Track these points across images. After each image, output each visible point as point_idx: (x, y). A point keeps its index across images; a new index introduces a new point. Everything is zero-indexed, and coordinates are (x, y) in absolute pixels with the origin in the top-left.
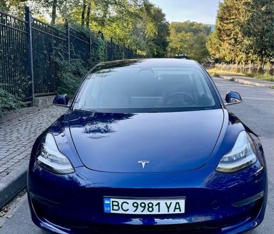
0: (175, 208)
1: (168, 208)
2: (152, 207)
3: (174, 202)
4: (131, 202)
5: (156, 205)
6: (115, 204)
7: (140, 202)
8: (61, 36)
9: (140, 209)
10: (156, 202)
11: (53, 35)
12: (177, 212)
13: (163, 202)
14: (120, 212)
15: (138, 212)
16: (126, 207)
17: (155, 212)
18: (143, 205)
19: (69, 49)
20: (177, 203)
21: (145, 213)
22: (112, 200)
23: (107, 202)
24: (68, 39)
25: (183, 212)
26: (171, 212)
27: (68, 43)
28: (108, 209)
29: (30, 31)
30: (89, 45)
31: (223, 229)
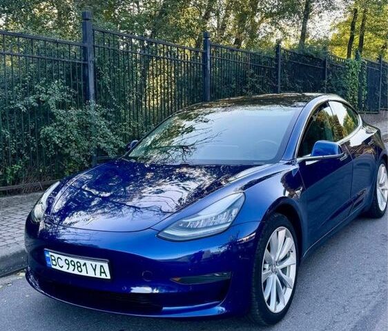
0: (101, 272)
1: (95, 270)
2: (80, 267)
3: (98, 264)
4: (63, 258)
5: (83, 266)
6: (53, 258)
7: (70, 259)
8: (265, 63)
9: (71, 268)
10: (82, 262)
11: (249, 63)
12: (103, 276)
13: (88, 263)
14: (57, 267)
15: (70, 271)
16: (61, 263)
17: (84, 273)
18: (73, 263)
19: (279, 79)
20: (101, 266)
21: (76, 272)
22: (50, 253)
23: (47, 255)
24: (277, 66)
25: (109, 277)
26: (98, 275)
27: (278, 72)
28: (49, 263)
29: (209, 62)
30: (324, 70)
31: (164, 308)
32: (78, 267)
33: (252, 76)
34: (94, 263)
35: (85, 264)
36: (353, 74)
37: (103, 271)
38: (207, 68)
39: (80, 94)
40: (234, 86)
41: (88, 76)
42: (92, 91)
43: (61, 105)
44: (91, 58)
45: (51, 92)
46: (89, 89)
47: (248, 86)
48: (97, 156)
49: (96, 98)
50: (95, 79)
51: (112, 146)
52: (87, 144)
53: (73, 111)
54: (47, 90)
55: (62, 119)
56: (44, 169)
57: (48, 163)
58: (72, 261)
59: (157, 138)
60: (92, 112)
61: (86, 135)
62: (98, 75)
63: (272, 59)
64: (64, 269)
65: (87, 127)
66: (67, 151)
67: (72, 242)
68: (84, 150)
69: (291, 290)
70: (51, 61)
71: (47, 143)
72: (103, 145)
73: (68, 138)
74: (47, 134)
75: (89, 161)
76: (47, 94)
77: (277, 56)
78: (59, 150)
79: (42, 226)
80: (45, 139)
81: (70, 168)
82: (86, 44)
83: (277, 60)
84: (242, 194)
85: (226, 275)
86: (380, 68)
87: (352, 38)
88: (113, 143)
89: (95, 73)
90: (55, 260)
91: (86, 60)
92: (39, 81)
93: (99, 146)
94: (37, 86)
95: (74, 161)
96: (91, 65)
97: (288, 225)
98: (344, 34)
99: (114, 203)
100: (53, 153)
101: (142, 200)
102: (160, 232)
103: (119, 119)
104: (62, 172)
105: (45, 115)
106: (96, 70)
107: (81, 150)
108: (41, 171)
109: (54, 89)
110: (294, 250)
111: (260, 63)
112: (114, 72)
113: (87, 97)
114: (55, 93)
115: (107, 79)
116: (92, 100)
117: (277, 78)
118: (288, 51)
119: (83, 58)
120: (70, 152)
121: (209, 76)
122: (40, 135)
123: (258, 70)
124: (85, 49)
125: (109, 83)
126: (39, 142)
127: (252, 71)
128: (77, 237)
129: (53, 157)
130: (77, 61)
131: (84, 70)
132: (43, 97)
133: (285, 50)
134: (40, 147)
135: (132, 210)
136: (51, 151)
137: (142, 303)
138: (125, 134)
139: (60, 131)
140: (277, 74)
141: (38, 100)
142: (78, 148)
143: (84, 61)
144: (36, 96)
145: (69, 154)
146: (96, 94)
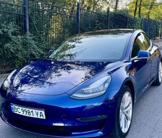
1: (37, 114)
3: (39, 111)
4: (21, 108)
5: (31, 112)
6: (15, 108)
7: (24, 109)
8: (103, 18)
9: (25, 113)
10: (31, 110)
11: (96, 17)
12: (42, 117)
13: (34, 111)
14: (17, 113)
15: (24, 114)
16: (19, 110)
17: (31, 116)
18: (26, 111)
19: (109, 25)
20: (41, 113)
21: (27, 115)
22: (14, 106)
23: (12, 107)
24: (108, 19)
25: (45, 118)
26: (39, 117)
27: (108, 22)
28: (13, 110)
29: (79, 16)
30: (127, 21)
31: (73, 133)
32: (28, 113)
33: (98, 23)
34: (37, 111)
35: (32, 111)
36: (138, 24)
37: (41, 115)
38: (79, 19)
39: (22, 29)
40: (90, 27)
41: (26, 21)
42: (28, 28)
43: (14, 34)
44: (27, 12)
45: (9, 28)
46: (26, 27)
47: (96, 28)
48: (31, 58)
49: (30, 31)
50: (29, 22)
51: (38, 53)
52: (26, 52)
53: (19, 37)
54: (7, 27)
55: (14, 40)
56: (6, 64)
57: (8, 61)
58: (25, 110)
59: (59, 51)
60: (28, 37)
61: (25, 48)
62: (30, 21)
63: (106, 16)
64: (21, 114)
65: (26, 44)
66: (17, 55)
67: (23, 100)
68: (25, 55)
69: (130, 121)
70: (9, 14)
71: (7, 51)
72: (34, 53)
73: (17, 49)
74: (7, 47)
75: (27, 60)
76: (7, 28)
77: (108, 15)
78: (13, 55)
79: (8, 91)
80: (6, 50)
81: (18, 63)
82: (25, 6)
83: (108, 17)
84: (110, 76)
85: (104, 116)
86: (148, 22)
87: (136, 9)
88: (38, 52)
89: (29, 19)
90: (16, 109)
91: (25, 13)
92: (3, 23)
93: (32, 53)
94: (3, 25)
95: (20, 60)
96: (27, 16)
97: (130, 91)
98: (133, 7)
99: (40, 81)
100: (11, 56)
101: (52, 79)
102: (70, 95)
103: (40, 41)
104: (15, 65)
105: (7, 38)
106: (30, 18)
107: (23, 55)
108: (5, 64)
109: (11, 26)
110: (131, 102)
111: (101, 17)
112: (38, 19)
113: (26, 30)
114: (11, 28)
115: (35, 22)
116: (28, 32)
117: (108, 24)
118: (112, 13)
119: (23, 13)
120: (18, 55)
121: (79, 23)
122: (4, 48)
123: (100, 21)
124: (24, 8)
125: (36, 24)
126: (3, 51)
127: (98, 21)
128: (26, 97)
129: (10, 58)
130: (21, 14)
131: (24, 18)
132: (5, 30)
133: (111, 12)
134: (4, 53)
135: (48, 84)
136: (10, 55)
137: (61, 130)
138: (43, 48)
139: (13, 46)
140: (108, 23)
141: (3, 31)
142: (22, 54)
143: (24, 14)
144: (2, 30)
145: (18, 57)
146: (29, 29)
